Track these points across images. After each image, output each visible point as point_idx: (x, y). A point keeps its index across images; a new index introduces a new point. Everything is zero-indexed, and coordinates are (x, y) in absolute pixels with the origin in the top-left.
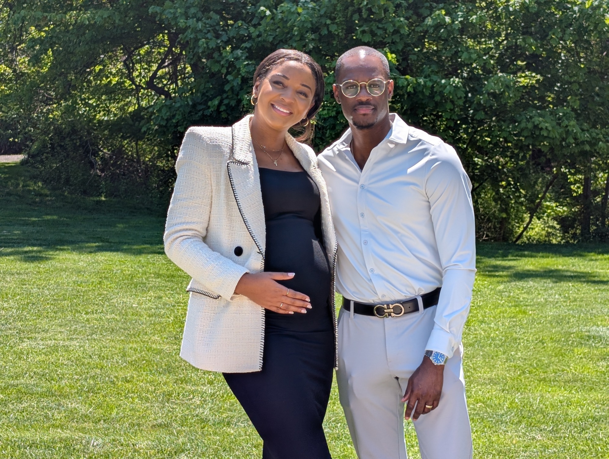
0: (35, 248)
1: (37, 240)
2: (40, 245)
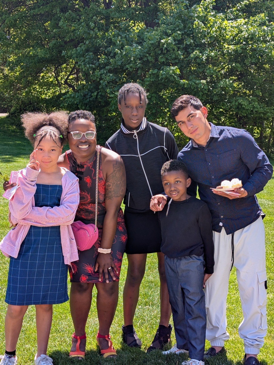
0: (7, 156)
1: (9, 153)
2: (10, 155)
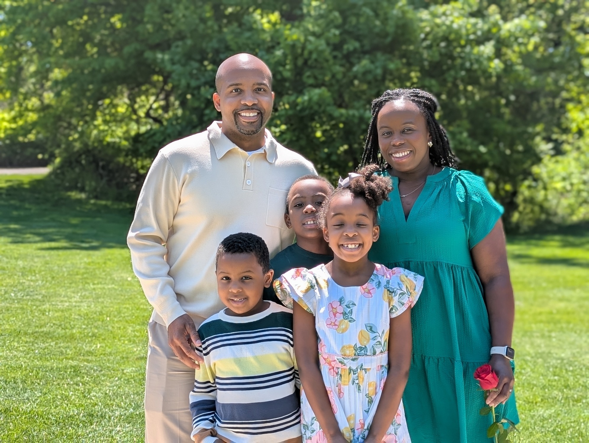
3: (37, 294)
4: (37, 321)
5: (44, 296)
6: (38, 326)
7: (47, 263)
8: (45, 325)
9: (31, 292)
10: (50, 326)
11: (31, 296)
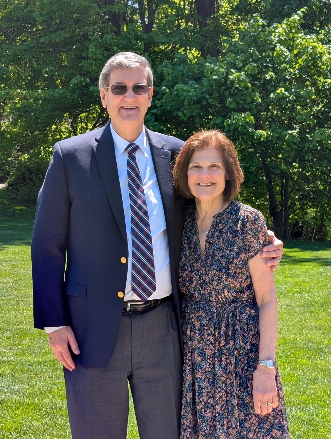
3: (10, 295)
4: (14, 320)
5: (17, 297)
6: (15, 324)
7: (14, 266)
8: (21, 323)
9: (5, 293)
10: (26, 323)
11: (5, 296)
